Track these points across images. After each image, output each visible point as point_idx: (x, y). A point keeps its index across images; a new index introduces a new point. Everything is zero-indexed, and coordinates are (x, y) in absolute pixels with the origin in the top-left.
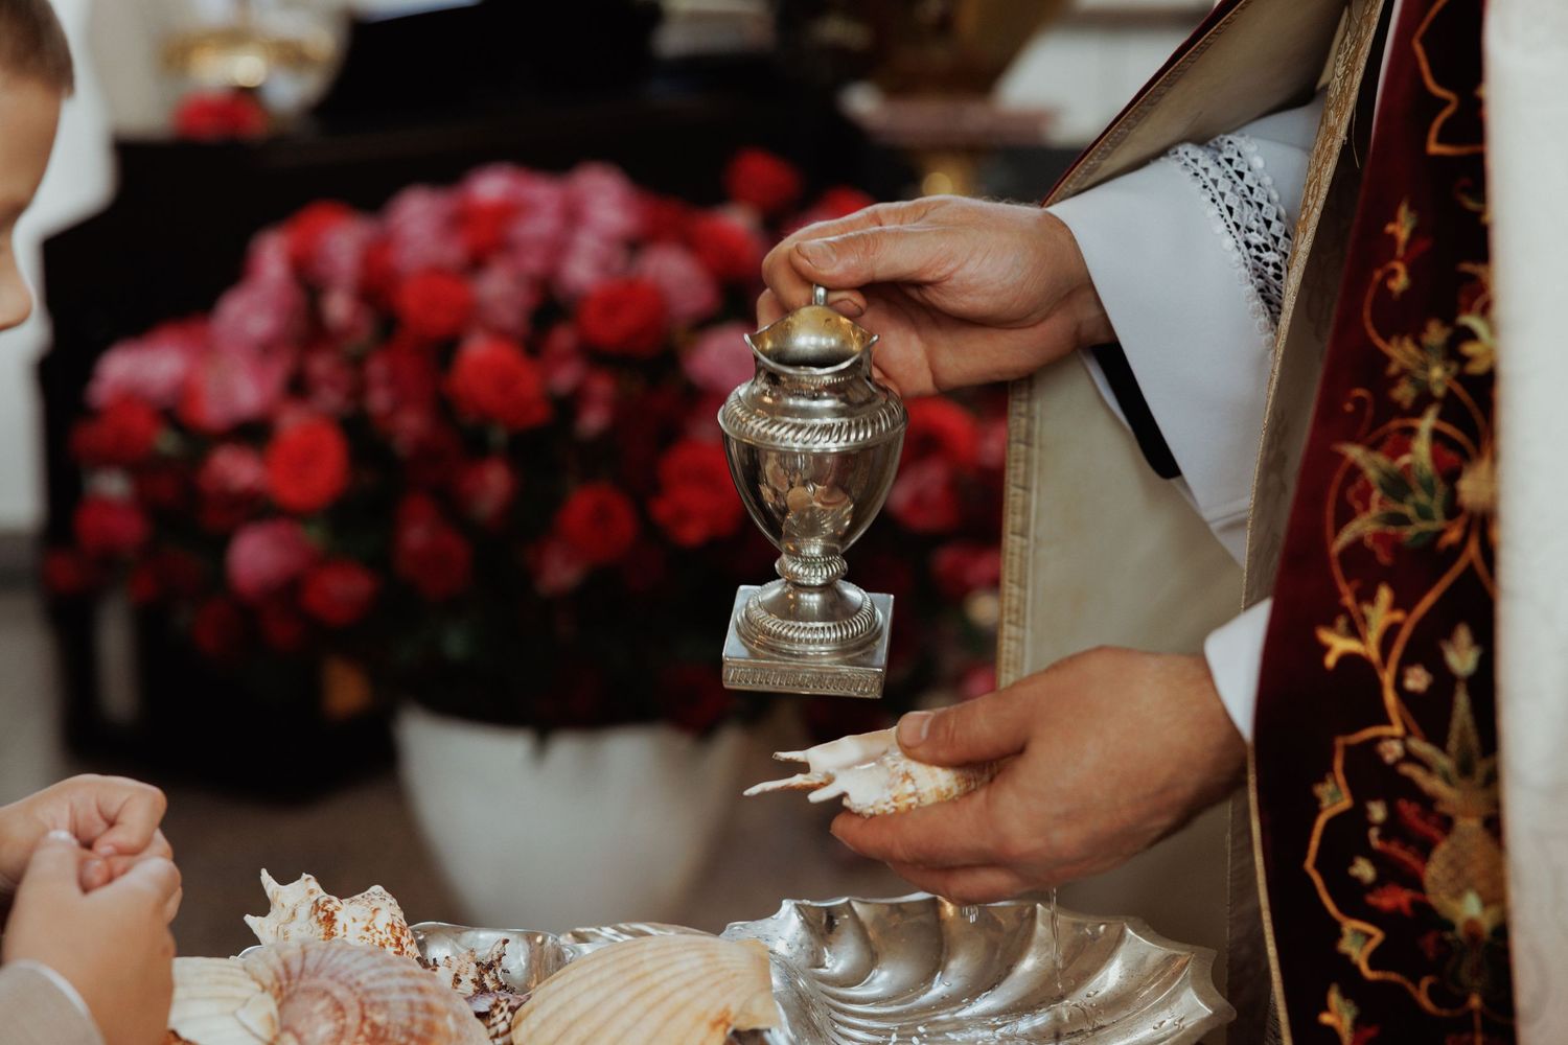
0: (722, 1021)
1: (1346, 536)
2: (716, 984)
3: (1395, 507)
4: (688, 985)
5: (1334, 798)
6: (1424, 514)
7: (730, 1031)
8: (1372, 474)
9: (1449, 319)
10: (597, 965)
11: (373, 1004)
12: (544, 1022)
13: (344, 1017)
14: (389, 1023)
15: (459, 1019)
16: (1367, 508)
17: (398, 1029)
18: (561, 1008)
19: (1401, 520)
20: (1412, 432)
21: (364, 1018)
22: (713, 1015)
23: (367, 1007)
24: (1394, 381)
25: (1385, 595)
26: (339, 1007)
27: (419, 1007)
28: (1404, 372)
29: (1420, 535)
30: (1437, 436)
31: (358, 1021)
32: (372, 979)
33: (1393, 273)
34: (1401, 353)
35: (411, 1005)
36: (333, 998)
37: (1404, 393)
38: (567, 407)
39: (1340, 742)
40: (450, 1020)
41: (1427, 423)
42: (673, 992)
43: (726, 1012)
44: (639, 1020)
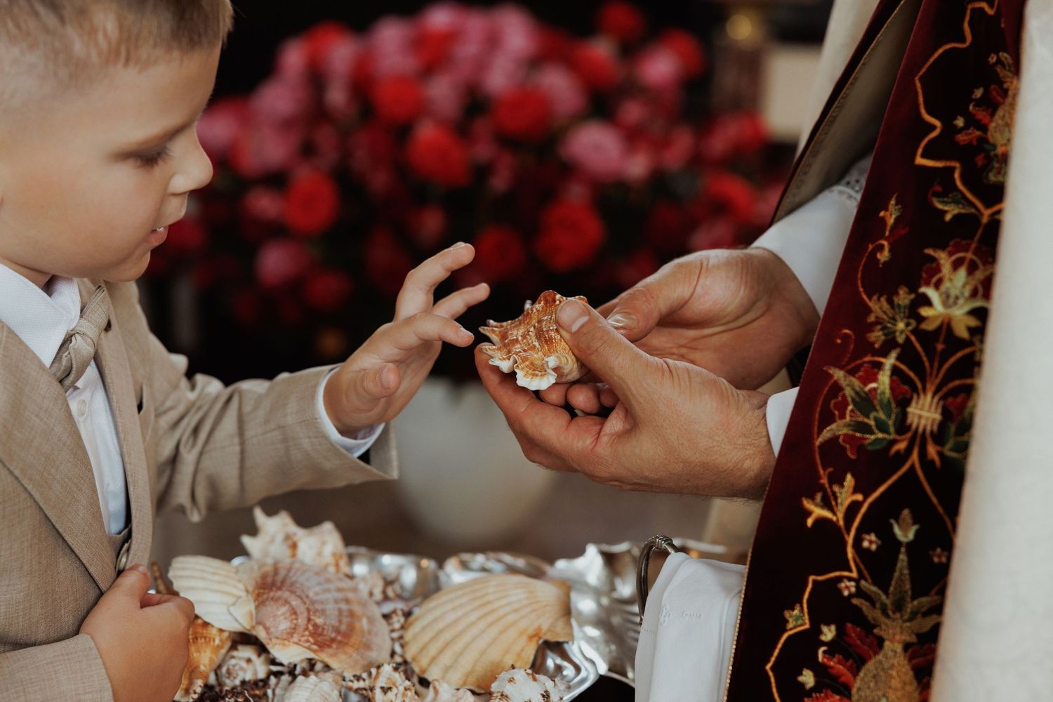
0: (536, 635)
1: (826, 434)
2: (535, 610)
3: (861, 419)
4: (516, 611)
5: (797, 620)
6: (882, 427)
7: (541, 641)
8: (848, 392)
9: (913, 288)
10: (460, 593)
11: (316, 611)
12: (424, 629)
13: (296, 619)
14: (325, 624)
15: (371, 621)
16: (843, 416)
17: (331, 629)
18: (435, 620)
19: (866, 429)
20: (879, 366)
21: (309, 620)
22: (531, 631)
23: (311, 613)
24: (871, 327)
25: (849, 480)
26: (294, 612)
27: (345, 613)
28: (878, 321)
29: (877, 440)
30: (895, 371)
31: (305, 622)
32: (317, 594)
33: (881, 248)
34: (878, 307)
35: (340, 611)
36: (291, 606)
37: (877, 336)
38: (482, 172)
39: (811, 578)
40: (364, 622)
41: (890, 362)
42: (505, 615)
43: (539, 629)
44: (483, 632)
